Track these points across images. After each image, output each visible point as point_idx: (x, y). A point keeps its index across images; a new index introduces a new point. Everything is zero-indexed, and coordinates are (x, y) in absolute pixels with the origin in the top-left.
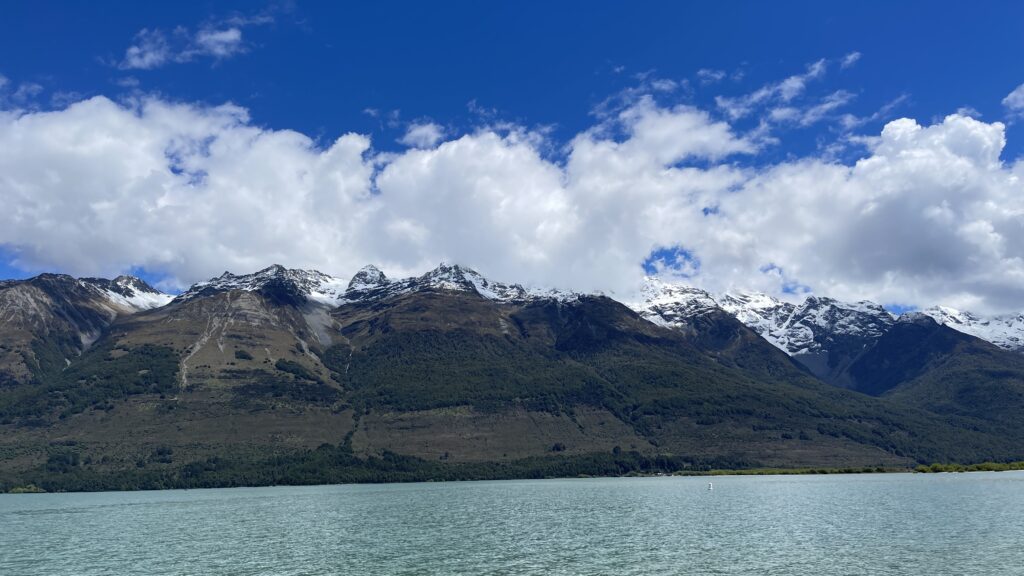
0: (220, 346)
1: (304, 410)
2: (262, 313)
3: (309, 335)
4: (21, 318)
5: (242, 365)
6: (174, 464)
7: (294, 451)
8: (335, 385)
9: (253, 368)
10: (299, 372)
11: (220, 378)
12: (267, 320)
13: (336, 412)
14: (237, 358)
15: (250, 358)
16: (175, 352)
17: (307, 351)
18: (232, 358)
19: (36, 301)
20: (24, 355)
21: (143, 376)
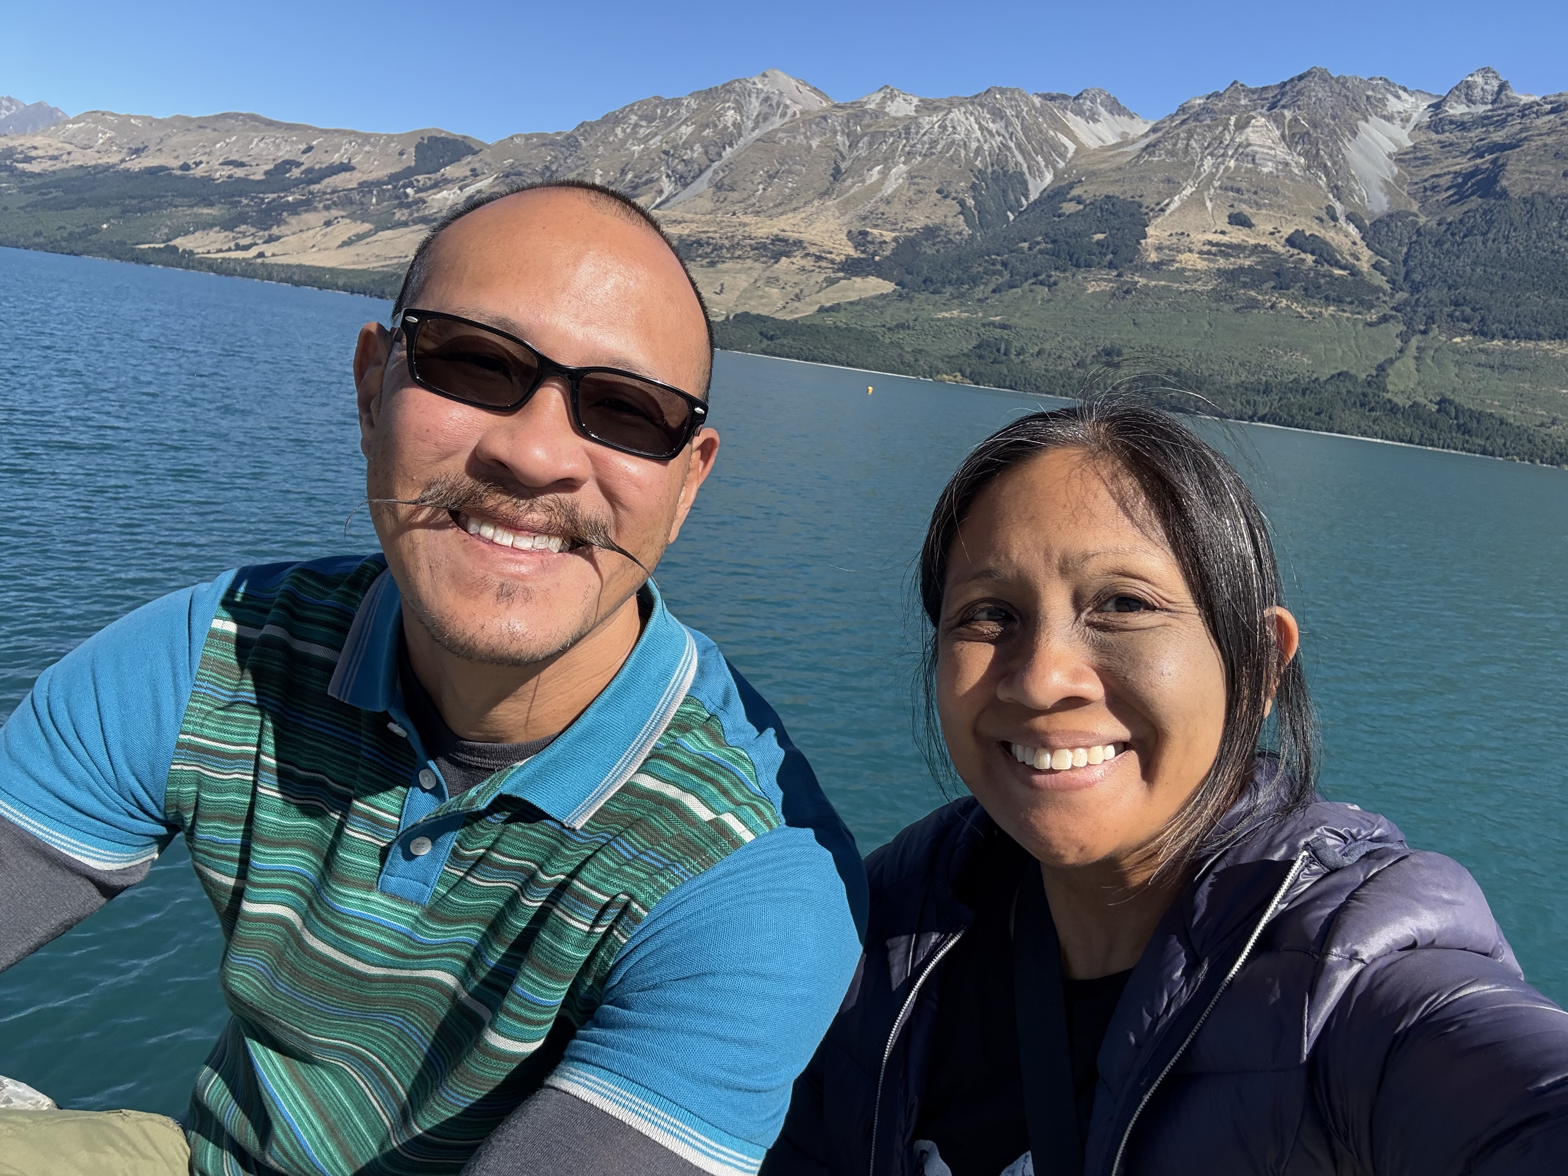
0: (1209, 204)
1: (1320, 314)
2: (1281, 151)
3: (1352, 192)
4: (962, 151)
5: (1237, 235)
7: (1292, 377)
8: (1380, 280)
9: (1252, 241)
10: (1323, 253)
11: (1201, 253)
12: (1286, 164)
13: (1371, 325)
14: (1230, 223)
15: (1250, 226)
16: (1144, 210)
17: (1342, 220)
18: (1222, 223)
20: (962, 203)
21: (1098, 242)
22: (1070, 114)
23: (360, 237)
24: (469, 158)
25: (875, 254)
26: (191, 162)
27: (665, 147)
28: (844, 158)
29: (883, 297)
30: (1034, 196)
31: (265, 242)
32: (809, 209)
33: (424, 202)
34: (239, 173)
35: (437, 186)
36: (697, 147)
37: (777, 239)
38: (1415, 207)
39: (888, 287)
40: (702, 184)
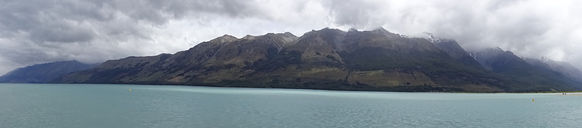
0: (312, 51)
1: (335, 69)
2: (323, 41)
3: (336, 48)
4: (264, 45)
5: (318, 56)
6: (302, 83)
7: (331, 81)
8: (343, 63)
9: (321, 57)
10: (333, 58)
11: (312, 60)
12: (324, 43)
13: (343, 71)
15: (320, 54)
16: (300, 53)
17: (335, 52)
18: (315, 54)
19: (267, 40)
20: (265, 54)
21: (293, 59)
22: (283, 37)
23: (151, 74)
24: (170, 57)
25: (250, 65)
26: (123, 66)
27: (206, 50)
28: (241, 48)
29: (252, 73)
30: (279, 51)
31: (135, 78)
32: (235, 58)
33: (162, 66)
34: (131, 66)
35: (164, 63)
36: (212, 50)
37: (230, 65)
38: (347, 50)
39: (254, 71)
40: (214, 56)
